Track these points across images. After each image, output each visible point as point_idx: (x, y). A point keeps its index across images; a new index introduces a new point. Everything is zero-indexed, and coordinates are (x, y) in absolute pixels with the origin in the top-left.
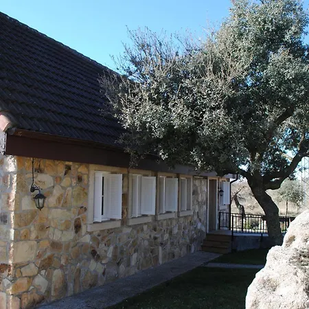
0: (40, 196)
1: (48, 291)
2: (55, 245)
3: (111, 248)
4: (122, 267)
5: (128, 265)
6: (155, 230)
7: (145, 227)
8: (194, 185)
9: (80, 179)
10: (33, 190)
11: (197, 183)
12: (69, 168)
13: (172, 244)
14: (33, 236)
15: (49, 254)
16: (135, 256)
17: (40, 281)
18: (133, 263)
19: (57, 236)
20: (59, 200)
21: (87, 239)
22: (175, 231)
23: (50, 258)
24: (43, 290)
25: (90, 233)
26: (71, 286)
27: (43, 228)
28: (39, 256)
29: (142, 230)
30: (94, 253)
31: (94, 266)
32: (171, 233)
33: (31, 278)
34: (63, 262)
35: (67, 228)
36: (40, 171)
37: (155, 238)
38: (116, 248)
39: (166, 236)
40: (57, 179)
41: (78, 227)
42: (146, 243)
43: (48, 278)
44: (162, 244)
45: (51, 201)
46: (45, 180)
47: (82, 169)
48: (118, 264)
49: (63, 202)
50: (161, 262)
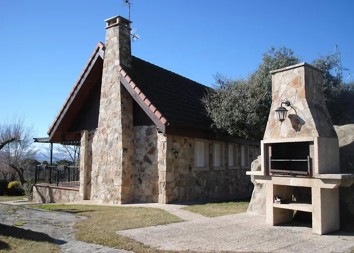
0: (176, 152)
1: (179, 196)
2: (181, 176)
3: (205, 182)
4: (211, 192)
5: (214, 191)
6: (227, 174)
7: (222, 172)
8: (250, 151)
9: (190, 145)
10: (173, 149)
11: (252, 150)
12: (186, 140)
13: (237, 184)
14: (173, 170)
15: (178, 179)
16: (217, 187)
17: (175, 191)
18: (216, 191)
19: (182, 171)
20: (182, 154)
21: (194, 175)
22: (239, 177)
23: (179, 181)
24: (177, 195)
25: (196, 172)
26: (188, 196)
27: (176, 167)
28: (175, 179)
29: (220, 174)
30: (197, 182)
31: (197, 188)
32: (236, 178)
33: (173, 189)
34: (184, 184)
35: (186, 168)
36: (175, 141)
37: (227, 179)
38: (207, 181)
39: (234, 179)
40: (182, 145)
41: (190, 169)
42: (222, 181)
43: (179, 190)
44: (231, 183)
45: (180, 155)
46: (177, 145)
47: (191, 141)
48: (209, 190)
49: (184, 157)
50: (231, 193)
